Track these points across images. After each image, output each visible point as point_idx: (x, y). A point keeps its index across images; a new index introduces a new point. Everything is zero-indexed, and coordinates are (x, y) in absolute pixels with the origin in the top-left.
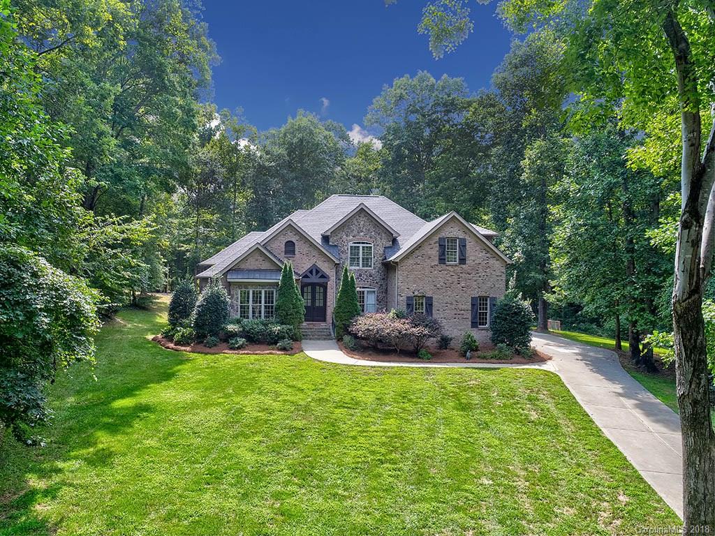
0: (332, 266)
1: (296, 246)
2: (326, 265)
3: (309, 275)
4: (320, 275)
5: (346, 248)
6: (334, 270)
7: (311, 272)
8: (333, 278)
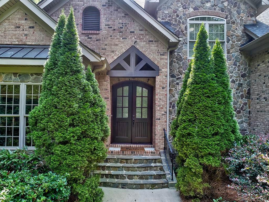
0: (163, 49)
1: (102, 16)
2: (153, 47)
3: (124, 64)
4: (142, 64)
5: (183, 27)
6: (167, 57)
7: (127, 60)
8: (166, 70)
